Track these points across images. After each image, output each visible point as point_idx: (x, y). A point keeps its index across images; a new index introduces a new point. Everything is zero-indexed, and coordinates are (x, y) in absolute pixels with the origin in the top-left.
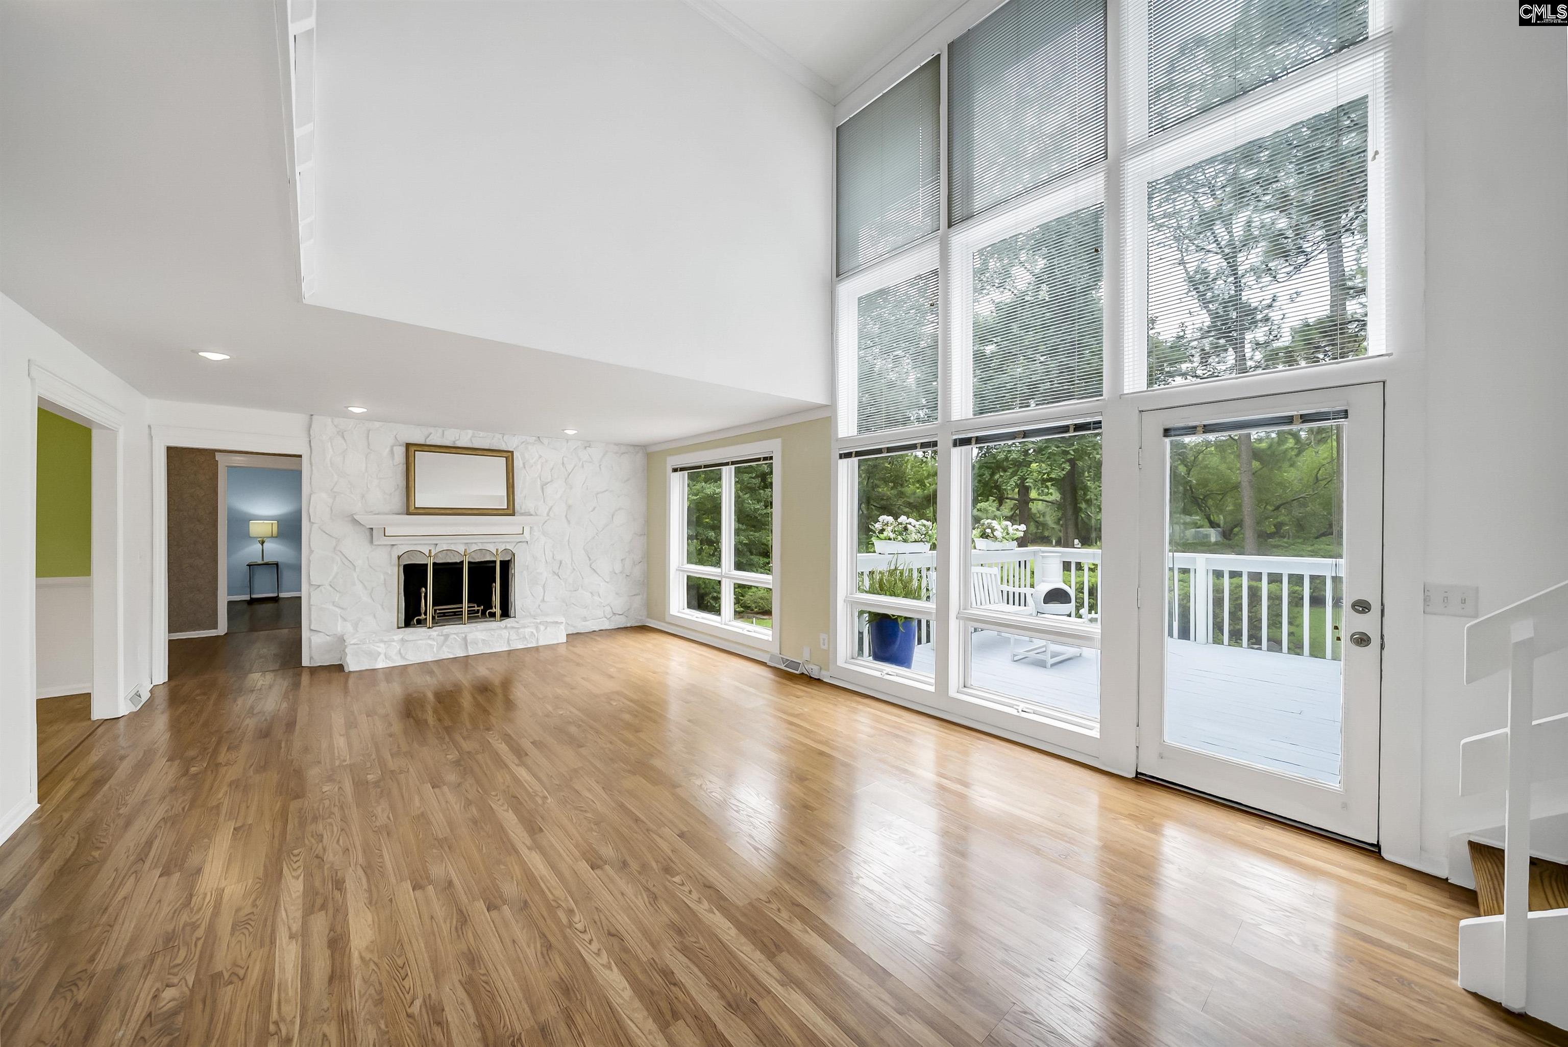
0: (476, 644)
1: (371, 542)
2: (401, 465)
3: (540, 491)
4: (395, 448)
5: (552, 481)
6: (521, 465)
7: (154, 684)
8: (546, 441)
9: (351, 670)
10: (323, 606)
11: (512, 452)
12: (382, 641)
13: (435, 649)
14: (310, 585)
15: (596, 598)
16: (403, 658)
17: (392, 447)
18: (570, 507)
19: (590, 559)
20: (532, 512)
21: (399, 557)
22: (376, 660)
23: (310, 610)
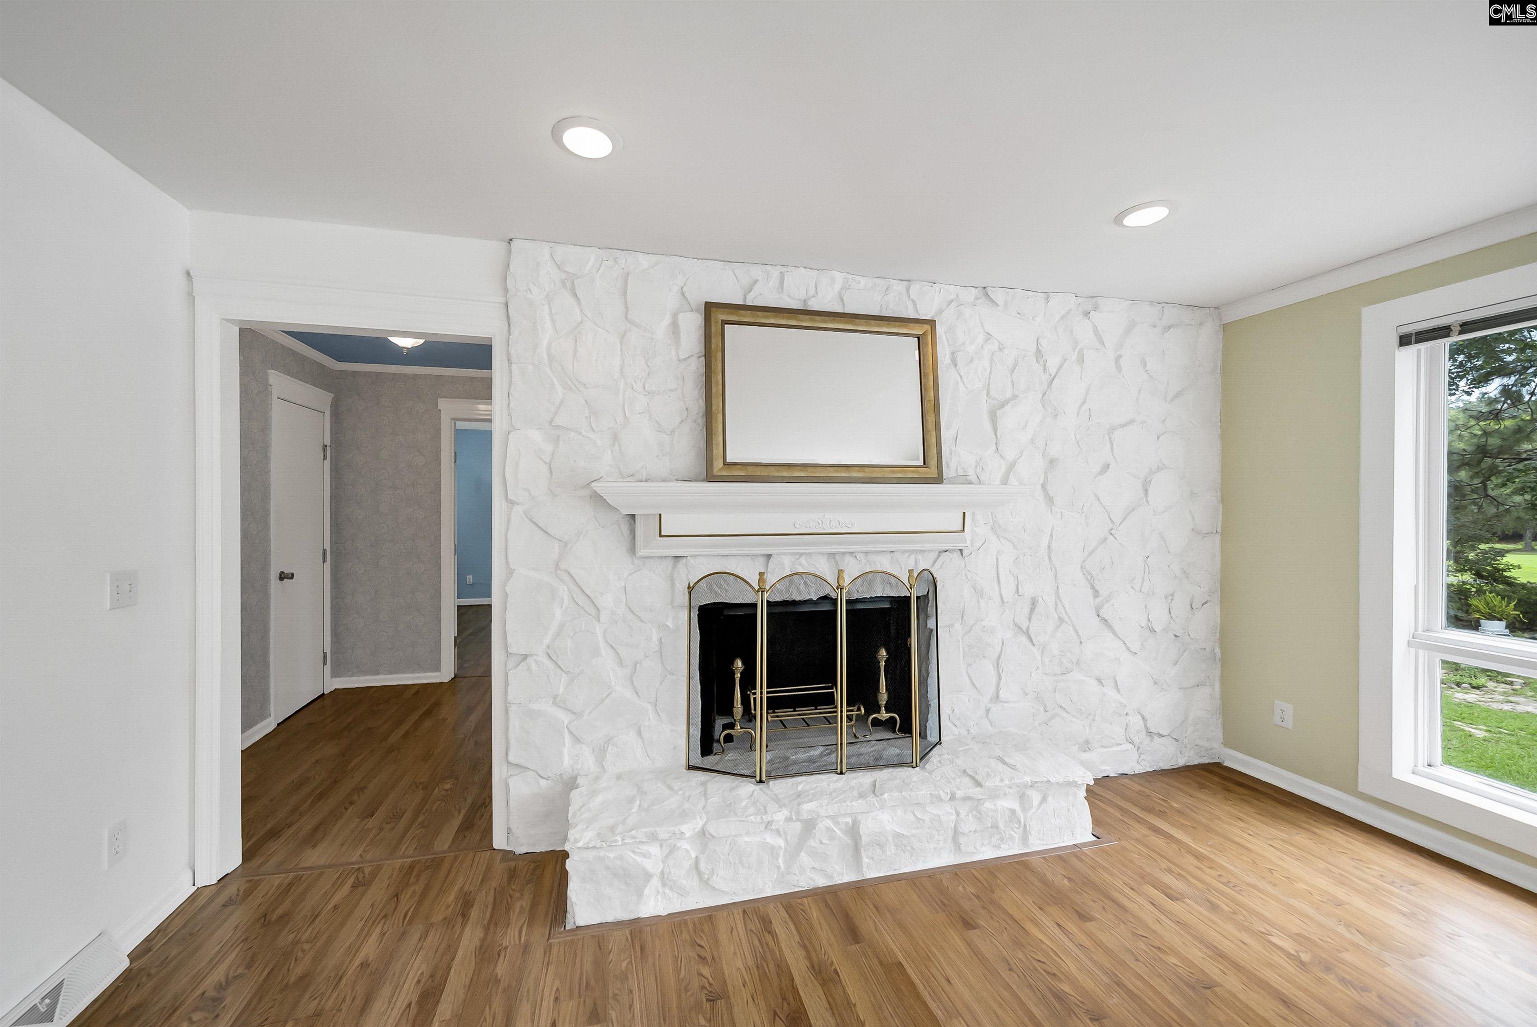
0: (881, 846)
1: (632, 549)
2: (694, 359)
3: (988, 427)
4: (681, 316)
5: (1014, 397)
6: (947, 360)
7: (199, 884)
8: (999, 295)
9: (581, 922)
10: (534, 706)
11: (932, 323)
12: (653, 838)
13: (780, 861)
14: (508, 654)
15: (1110, 691)
16: (705, 883)
17: (675, 316)
18: (1052, 462)
19: (1096, 594)
20: (973, 477)
21: (690, 589)
22: (640, 894)
23: (506, 712)
